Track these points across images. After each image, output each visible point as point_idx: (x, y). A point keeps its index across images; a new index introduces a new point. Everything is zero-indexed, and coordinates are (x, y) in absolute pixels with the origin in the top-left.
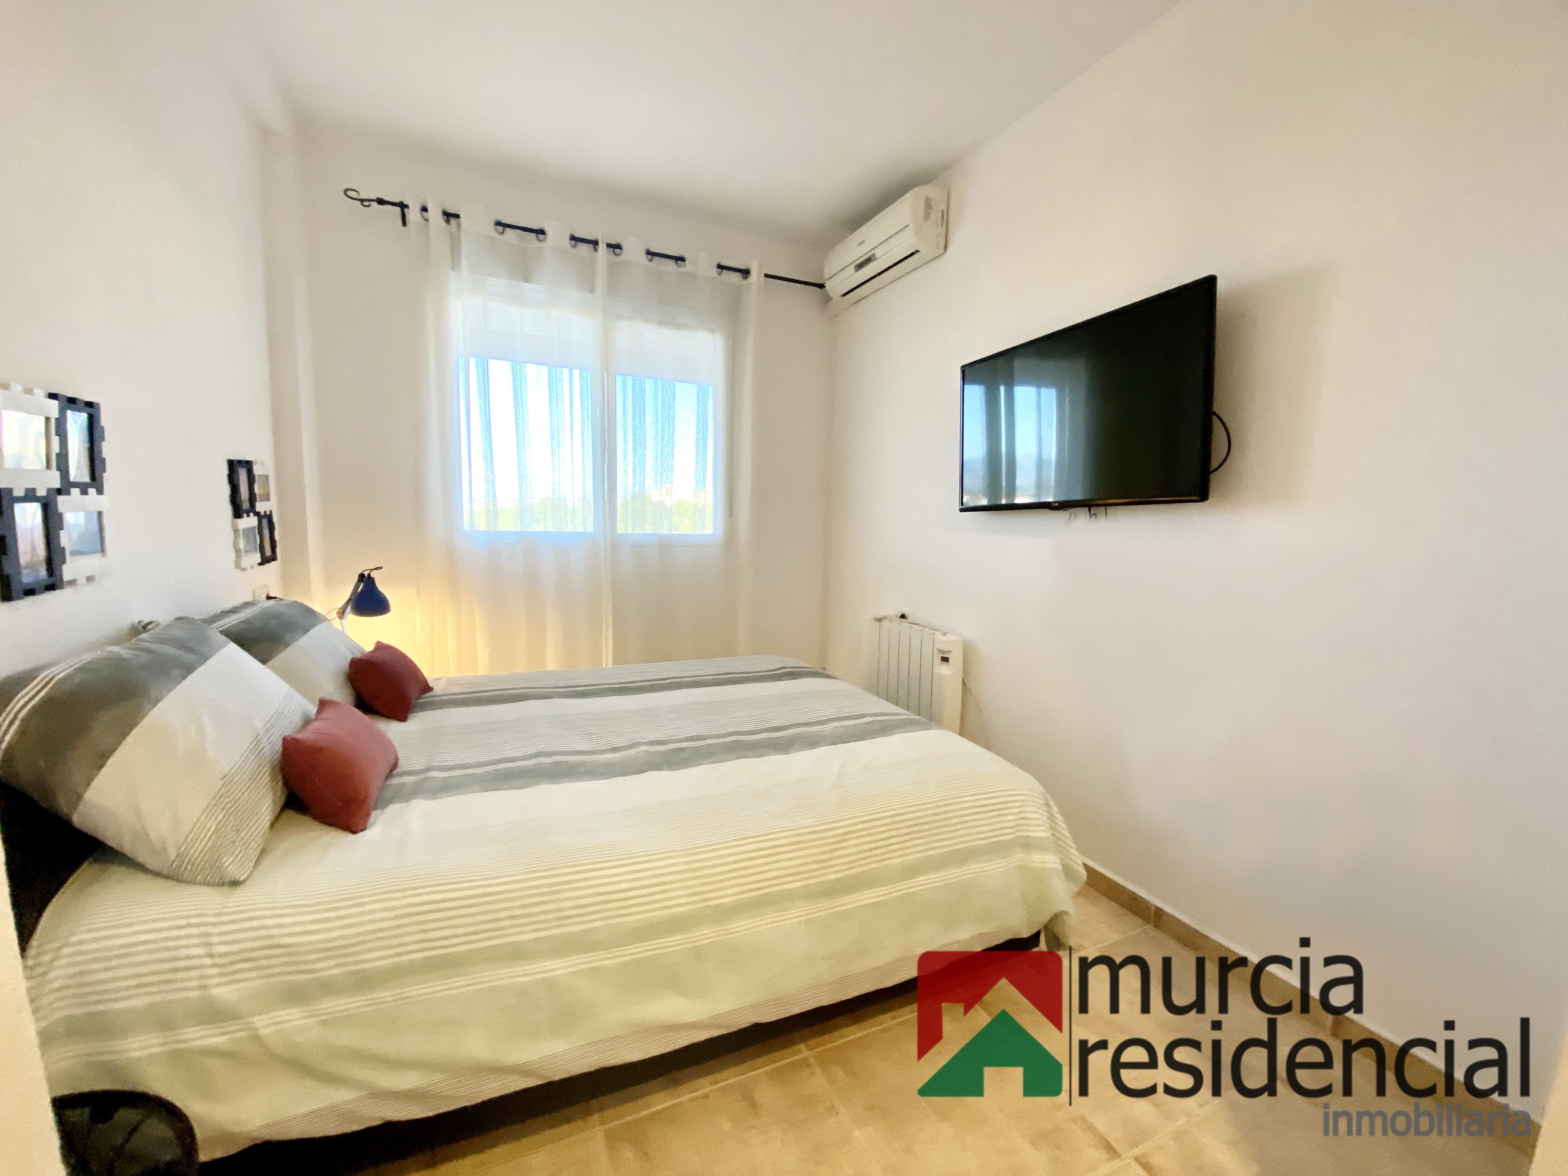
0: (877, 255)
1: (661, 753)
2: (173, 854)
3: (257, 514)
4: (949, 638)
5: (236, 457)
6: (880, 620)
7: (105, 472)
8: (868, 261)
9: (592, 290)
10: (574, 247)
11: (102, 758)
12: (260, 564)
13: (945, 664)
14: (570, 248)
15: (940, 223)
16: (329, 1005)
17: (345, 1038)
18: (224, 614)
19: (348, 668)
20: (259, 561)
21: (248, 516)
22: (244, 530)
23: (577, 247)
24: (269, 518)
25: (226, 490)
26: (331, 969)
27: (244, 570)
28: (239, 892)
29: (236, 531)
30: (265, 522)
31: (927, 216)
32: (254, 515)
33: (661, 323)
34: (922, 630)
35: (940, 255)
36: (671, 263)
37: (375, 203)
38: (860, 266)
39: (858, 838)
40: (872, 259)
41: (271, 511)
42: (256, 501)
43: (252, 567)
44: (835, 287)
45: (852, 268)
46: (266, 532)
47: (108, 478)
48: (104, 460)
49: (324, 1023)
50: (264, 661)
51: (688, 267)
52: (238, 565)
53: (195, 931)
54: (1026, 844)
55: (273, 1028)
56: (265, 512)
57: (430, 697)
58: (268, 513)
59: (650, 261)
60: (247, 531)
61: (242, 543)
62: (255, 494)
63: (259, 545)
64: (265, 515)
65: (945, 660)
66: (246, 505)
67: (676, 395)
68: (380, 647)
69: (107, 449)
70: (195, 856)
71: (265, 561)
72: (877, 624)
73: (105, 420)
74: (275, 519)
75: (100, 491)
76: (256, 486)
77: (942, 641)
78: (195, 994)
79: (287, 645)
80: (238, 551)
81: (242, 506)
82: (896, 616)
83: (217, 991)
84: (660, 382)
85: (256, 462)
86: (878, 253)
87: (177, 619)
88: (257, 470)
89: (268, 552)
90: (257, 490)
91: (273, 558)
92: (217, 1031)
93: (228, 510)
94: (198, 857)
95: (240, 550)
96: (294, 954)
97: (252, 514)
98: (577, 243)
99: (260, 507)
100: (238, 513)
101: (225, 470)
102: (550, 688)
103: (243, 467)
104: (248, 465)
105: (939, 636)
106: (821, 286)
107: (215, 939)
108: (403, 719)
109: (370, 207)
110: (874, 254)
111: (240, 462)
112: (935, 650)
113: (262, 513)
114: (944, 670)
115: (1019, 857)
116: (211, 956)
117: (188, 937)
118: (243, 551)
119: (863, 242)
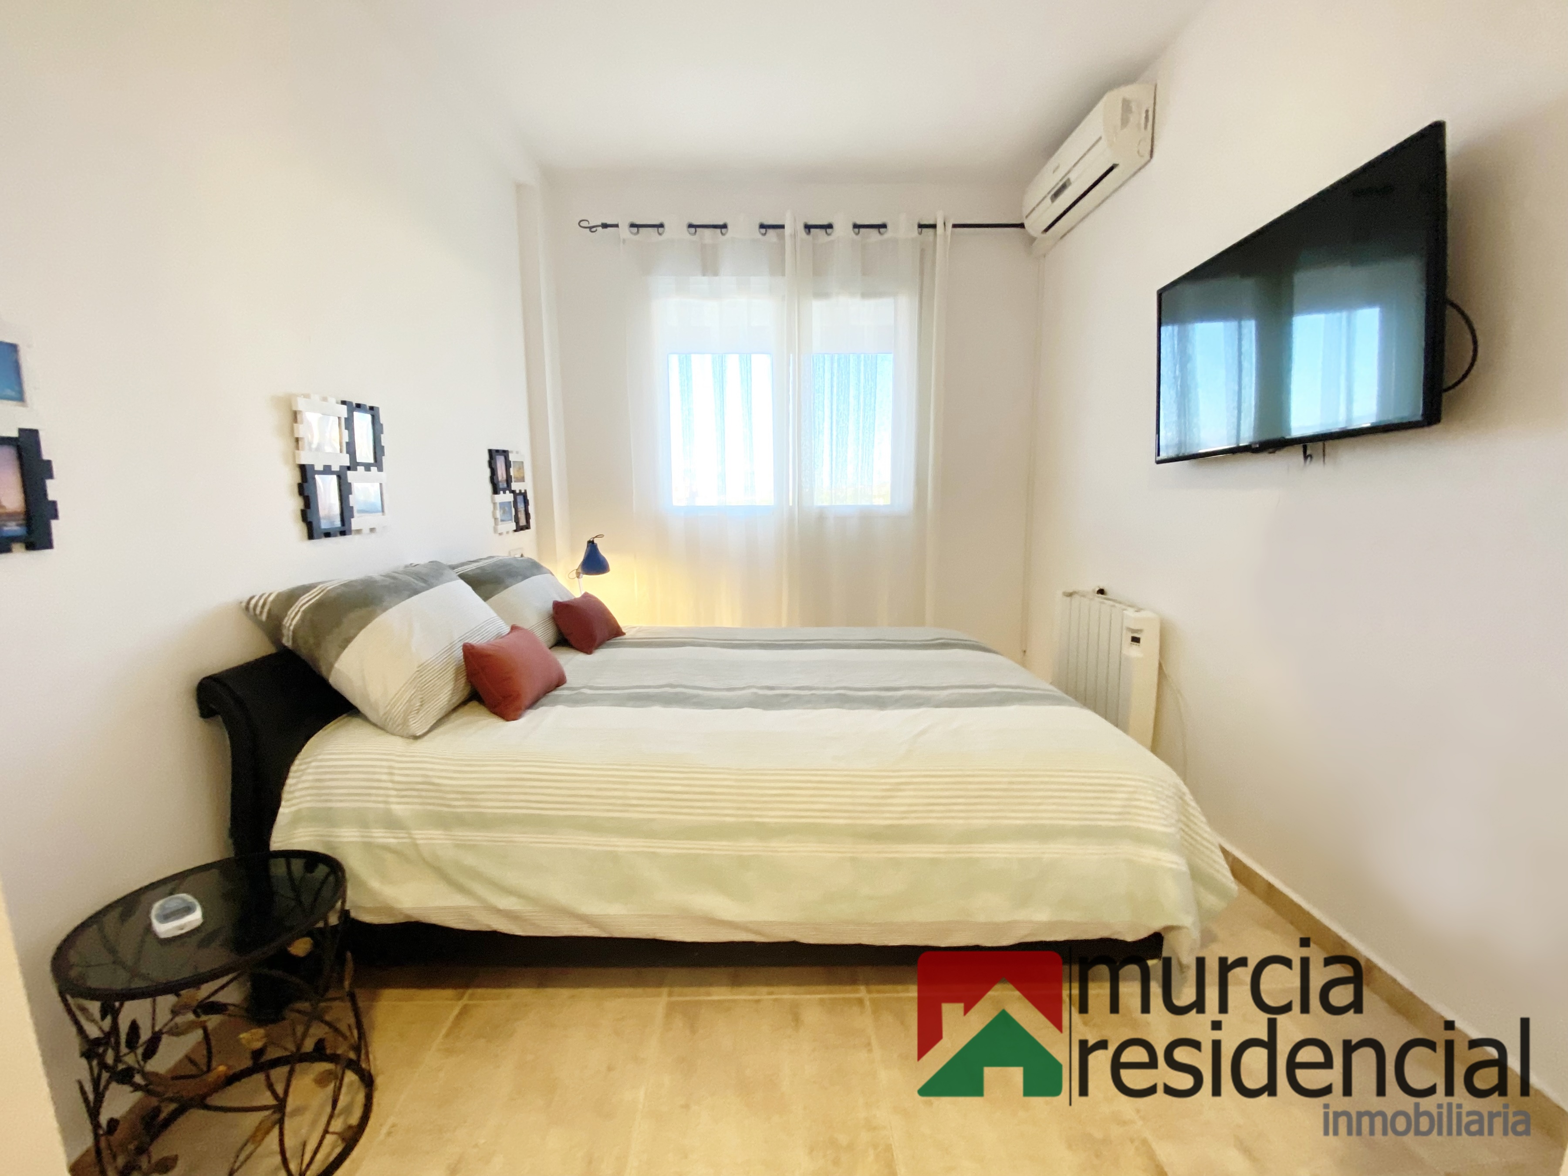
0: (1072, 180)
1: (766, 696)
2: (381, 713)
3: (513, 492)
4: (1143, 614)
5: (494, 447)
6: (1070, 595)
7: (384, 455)
8: (1064, 187)
9: (783, 275)
10: (764, 234)
11: (347, 641)
12: (515, 531)
13: (1135, 645)
14: (760, 236)
15: (1143, 125)
16: (460, 834)
17: (470, 860)
18: (469, 563)
19: (551, 609)
20: (515, 528)
21: (504, 493)
22: (500, 503)
23: (767, 235)
24: (524, 495)
25: (487, 472)
26: (462, 807)
27: (501, 534)
28: (420, 745)
29: (494, 504)
30: (520, 499)
31: (1125, 122)
32: (510, 493)
33: (865, 295)
34: (1113, 606)
35: (1146, 164)
36: (874, 232)
37: (600, 228)
38: (1056, 195)
39: (915, 790)
40: (1067, 184)
41: (525, 491)
42: (512, 482)
43: (508, 532)
44: (1035, 224)
45: (1048, 200)
46: (521, 506)
47: (385, 460)
48: (383, 447)
49: (457, 846)
50: (485, 599)
51: (889, 234)
52: (495, 530)
53: (384, 763)
54: (1140, 837)
55: (425, 841)
56: (520, 491)
57: (618, 640)
58: (523, 491)
59: (857, 234)
60: (502, 504)
61: (498, 514)
62: (511, 477)
63: (515, 516)
64: (520, 493)
65: (1136, 640)
66: (503, 485)
67: (878, 366)
68: (586, 596)
69: (385, 440)
70: (395, 714)
71: (519, 528)
72: (1068, 599)
73: (383, 418)
74: (530, 497)
75: (380, 469)
76: (511, 469)
77: (1132, 618)
78: (381, 806)
79: (507, 587)
80: (496, 519)
81: (499, 486)
82: (1093, 591)
83: (394, 807)
84: (862, 356)
85: (512, 452)
86: (1072, 176)
87: (430, 562)
88: (512, 458)
89: (523, 522)
90: (512, 473)
91: (527, 527)
92: (392, 835)
93: (489, 488)
94: (396, 715)
95: (498, 519)
96: (440, 791)
97: (507, 492)
98: (768, 230)
99: (515, 486)
100: (496, 491)
101: (486, 457)
102: (712, 640)
103: (500, 455)
104: (505, 453)
105: (1130, 613)
106: (1022, 226)
107: (396, 771)
108: (588, 652)
109: (597, 232)
110: (1069, 180)
111: (497, 451)
112: (1124, 627)
113: (518, 492)
114: (1134, 651)
115: (1127, 849)
116: (393, 782)
117: (381, 767)
118: (499, 520)
119: (1058, 168)
